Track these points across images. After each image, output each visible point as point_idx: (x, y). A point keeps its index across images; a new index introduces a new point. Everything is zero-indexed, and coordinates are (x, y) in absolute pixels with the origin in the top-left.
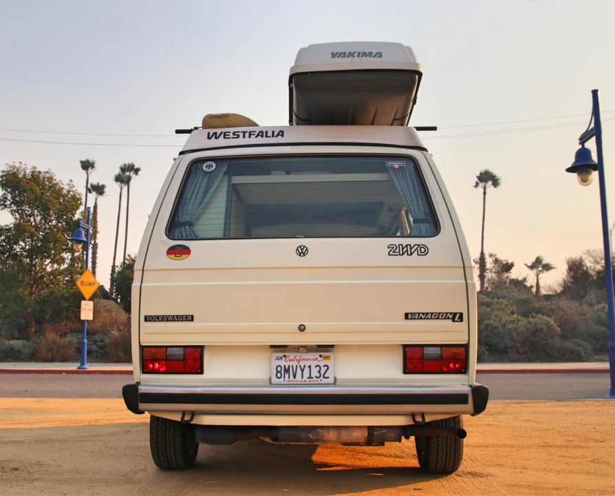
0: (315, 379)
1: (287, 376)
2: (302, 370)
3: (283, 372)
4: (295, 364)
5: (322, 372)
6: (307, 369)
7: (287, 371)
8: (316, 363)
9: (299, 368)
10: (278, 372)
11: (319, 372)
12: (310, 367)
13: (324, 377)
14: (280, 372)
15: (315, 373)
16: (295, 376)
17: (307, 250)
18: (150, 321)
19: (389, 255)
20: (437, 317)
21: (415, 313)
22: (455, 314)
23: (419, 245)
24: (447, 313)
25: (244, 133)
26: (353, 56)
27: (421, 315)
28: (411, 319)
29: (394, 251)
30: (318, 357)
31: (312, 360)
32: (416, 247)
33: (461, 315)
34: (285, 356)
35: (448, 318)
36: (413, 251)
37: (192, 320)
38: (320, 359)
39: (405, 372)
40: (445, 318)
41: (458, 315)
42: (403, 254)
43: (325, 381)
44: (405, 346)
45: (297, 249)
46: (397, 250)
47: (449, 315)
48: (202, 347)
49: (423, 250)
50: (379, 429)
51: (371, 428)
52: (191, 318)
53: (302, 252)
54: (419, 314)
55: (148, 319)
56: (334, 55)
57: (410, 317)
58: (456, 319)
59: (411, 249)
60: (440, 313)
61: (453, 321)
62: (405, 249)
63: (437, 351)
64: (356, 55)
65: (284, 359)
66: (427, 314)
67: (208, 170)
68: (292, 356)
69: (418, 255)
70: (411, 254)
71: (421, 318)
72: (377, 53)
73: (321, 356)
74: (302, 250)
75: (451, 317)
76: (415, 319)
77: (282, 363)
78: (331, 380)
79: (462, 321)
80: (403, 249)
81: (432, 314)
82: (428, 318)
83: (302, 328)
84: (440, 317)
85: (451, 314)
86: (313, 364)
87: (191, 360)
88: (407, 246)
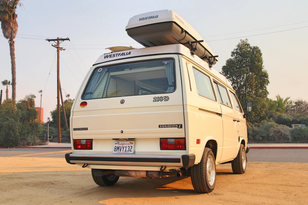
0: (127, 152)
1: (118, 150)
2: (123, 148)
3: (117, 149)
4: (121, 146)
5: (130, 149)
6: (125, 148)
7: (118, 148)
8: (129, 145)
9: (122, 147)
10: (115, 149)
11: (129, 149)
12: (126, 147)
13: (130, 151)
14: (116, 149)
15: (127, 149)
16: (120, 151)
17: (124, 101)
18: (75, 130)
19: (153, 101)
20: (171, 126)
21: (163, 125)
22: (179, 125)
23: (166, 97)
24: (175, 125)
25: (117, 54)
26: (147, 19)
27: (165, 126)
28: (161, 127)
29: (156, 100)
30: (129, 143)
31: (127, 144)
32: (164, 97)
33: (181, 125)
34: (118, 143)
35: (176, 127)
36: (163, 99)
37: (87, 130)
38: (130, 144)
39: (161, 149)
40: (175, 127)
41: (180, 125)
42: (159, 101)
43: (130, 152)
44: (161, 139)
45: (121, 101)
46: (157, 99)
47: (176, 125)
48: (92, 140)
49: (167, 99)
50: (150, 172)
51: (147, 171)
52: (86, 129)
53: (122, 102)
54: (164, 125)
55: (75, 129)
56: (140, 20)
57: (160, 127)
58: (179, 127)
59: (162, 98)
60: (172, 125)
61: (178, 128)
62: (160, 99)
63: (173, 140)
64: (148, 18)
65: (118, 144)
66: (167, 125)
67: (99, 72)
68: (120, 142)
69: (165, 101)
70: (162, 101)
71: (165, 127)
72: (156, 16)
73: (130, 143)
74: (122, 101)
75: (177, 126)
76: (162, 127)
77: (117, 145)
78: (132, 152)
79: (182, 128)
80: (159, 99)
81: (169, 125)
82: (168, 127)
83: (122, 132)
84: (173, 126)
85: (177, 125)
86: (127, 146)
87: (88, 144)
88: (161, 97)
